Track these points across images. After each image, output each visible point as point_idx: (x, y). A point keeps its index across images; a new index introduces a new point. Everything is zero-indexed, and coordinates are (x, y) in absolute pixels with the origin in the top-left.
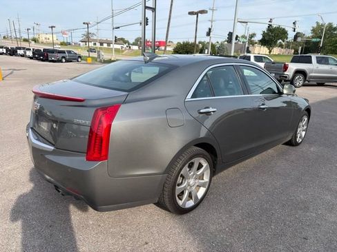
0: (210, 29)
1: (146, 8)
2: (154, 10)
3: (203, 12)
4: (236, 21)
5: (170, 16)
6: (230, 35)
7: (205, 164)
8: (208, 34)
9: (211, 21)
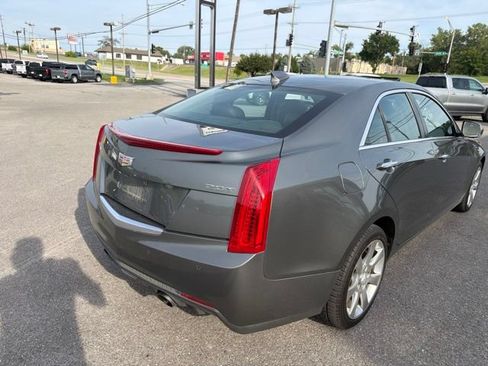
0: (291, 36)
1: (202, 2)
2: (213, 6)
3: (284, 10)
4: (332, 25)
5: (236, 16)
6: (324, 44)
7: (380, 250)
8: (289, 43)
9: (292, 24)
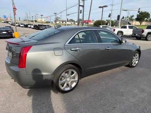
0: (110, 14)
1: (80, 6)
2: (83, 6)
3: (105, 6)
5: (90, 9)
6: (119, 17)
7: (75, 72)
8: (109, 16)
9: (112, 11)
